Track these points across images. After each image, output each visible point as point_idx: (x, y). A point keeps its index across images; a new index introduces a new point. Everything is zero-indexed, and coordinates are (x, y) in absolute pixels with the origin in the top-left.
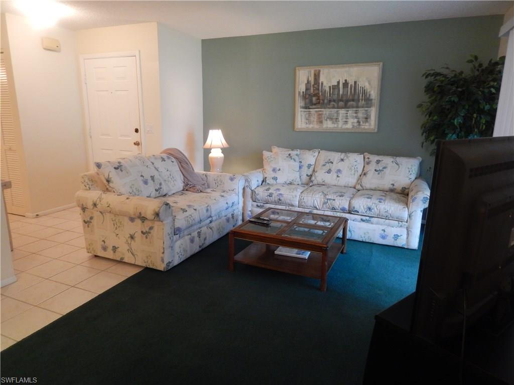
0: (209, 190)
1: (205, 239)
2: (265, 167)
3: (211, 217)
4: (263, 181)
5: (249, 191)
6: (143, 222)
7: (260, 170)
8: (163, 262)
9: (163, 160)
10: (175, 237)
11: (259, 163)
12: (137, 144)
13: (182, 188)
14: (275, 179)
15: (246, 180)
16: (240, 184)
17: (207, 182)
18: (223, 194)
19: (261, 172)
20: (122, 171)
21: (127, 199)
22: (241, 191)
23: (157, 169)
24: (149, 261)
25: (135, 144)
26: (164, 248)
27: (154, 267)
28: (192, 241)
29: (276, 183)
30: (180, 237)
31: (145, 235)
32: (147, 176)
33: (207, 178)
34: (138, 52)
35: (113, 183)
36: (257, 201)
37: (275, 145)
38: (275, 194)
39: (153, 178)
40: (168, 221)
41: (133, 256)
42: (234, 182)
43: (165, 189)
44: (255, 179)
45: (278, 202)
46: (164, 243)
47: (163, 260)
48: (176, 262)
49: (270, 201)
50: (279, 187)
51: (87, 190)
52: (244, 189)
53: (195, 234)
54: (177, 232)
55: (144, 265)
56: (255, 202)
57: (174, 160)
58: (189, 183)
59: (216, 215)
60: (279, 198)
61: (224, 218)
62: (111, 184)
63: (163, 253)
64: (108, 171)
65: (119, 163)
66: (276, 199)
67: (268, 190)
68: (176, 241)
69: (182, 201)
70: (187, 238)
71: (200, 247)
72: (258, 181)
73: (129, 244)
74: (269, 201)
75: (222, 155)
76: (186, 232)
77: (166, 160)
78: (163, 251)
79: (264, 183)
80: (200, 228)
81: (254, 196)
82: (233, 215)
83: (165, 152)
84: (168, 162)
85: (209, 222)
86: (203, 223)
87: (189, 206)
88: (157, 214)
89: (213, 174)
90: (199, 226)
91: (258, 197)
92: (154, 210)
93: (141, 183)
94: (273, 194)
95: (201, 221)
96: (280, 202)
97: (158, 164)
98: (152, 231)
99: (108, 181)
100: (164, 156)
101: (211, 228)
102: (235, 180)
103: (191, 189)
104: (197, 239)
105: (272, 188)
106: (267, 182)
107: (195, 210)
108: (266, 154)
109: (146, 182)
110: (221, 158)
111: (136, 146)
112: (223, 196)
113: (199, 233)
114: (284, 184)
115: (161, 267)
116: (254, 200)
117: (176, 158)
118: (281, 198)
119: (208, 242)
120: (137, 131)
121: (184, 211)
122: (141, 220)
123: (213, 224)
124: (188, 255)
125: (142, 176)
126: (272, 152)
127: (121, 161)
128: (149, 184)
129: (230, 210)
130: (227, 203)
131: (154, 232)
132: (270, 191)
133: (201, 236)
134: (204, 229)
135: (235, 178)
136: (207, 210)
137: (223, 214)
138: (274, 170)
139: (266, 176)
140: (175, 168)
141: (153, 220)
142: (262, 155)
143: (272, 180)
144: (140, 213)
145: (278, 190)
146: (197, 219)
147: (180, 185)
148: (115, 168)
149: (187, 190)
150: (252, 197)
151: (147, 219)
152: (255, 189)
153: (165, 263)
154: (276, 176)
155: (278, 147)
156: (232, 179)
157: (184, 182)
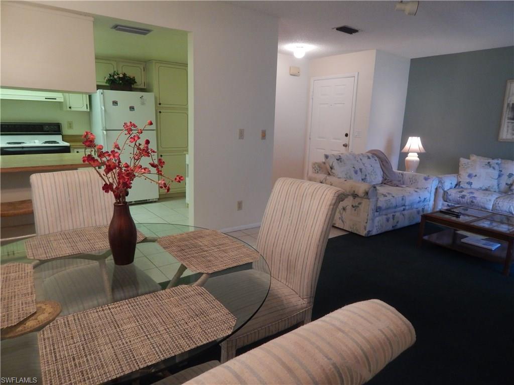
0: (404, 186)
1: (398, 222)
2: (461, 172)
3: (404, 205)
4: (457, 185)
5: (441, 192)
6: (354, 199)
7: (455, 175)
8: (365, 230)
9: (369, 158)
10: (376, 214)
11: (454, 168)
12: (345, 145)
13: (381, 182)
14: (470, 184)
15: (440, 182)
16: (433, 184)
17: (402, 179)
18: (416, 190)
19: (456, 177)
20: (341, 162)
21: (345, 181)
22: (433, 191)
23: (364, 164)
24: (355, 228)
25: (344, 145)
26: (367, 219)
27: (358, 233)
28: (388, 220)
29: (470, 187)
30: (379, 214)
31: (354, 208)
32: (357, 168)
33: (403, 177)
34: (357, 73)
35: (334, 169)
36: (448, 200)
37: (475, 154)
38: (468, 196)
39: (361, 170)
40: (373, 200)
41: (342, 223)
42: (428, 181)
43: (368, 179)
44: (449, 182)
45: (471, 204)
46: (368, 215)
47: (365, 228)
48: (374, 233)
49: (462, 202)
50: (473, 191)
51: (316, 173)
52: (436, 189)
53: (390, 216)
54: (378, 210)
55: (350, 230)
56: (446, 201)
57: (376, 158)
58: (388, 178)
59: (409, 205)
60: (471, 199)
61: (415, 210)
62: (333, 171)
63: (366, 223)
64: (332, 161)
65: (340, 156)
66: (468, 201)
67: (461, 192)
68: (377, 217)
69: (382, 190)
70: (384, 217)
71: (393, 227)
72: (451, 183)
73: (341, 214)
74: (460, 202)
75: (418, 159)
76: (384, 212)
77: (371, 158)
78: (366, 221)
79: (458, 187)
80: (395, 212)
81: (445, 197)
82: (423, 209)
83: (370, 152)
84: (372, 160)
85: (403, 209)
86: (398, 209)
87: (389, 193)
88: (367, 193)
89: (409, 173)
90: (394, 210)
91: (450, 197)
92: (365, 190)
93: (353, 173)
94: (466, 196)
95: (397, 206)
96: (472, 204)
97: (365, 160)
98: (360, 206)
99: (331, 168)
100: (370, 155)
101: (403, 215)
102: (429, 180)
103: (389, 183)
104: (391, 220)
105: (465, 191)
106: (461, 185)
107: (393, 197)
108: (463, 161)
109: (356, 172)
110: (416, 161)
111: (344, 148)
112: (416, 191)
113: (393, 216)
114: (479, 189)
115: (363, 233)
116: (445, 200)
117: (379, 158)
118: (474, 201)
119: (399, 226)
120: (347, 135)
121: (385, 196)
122: (353, 196)
123: (405, 212)
124: (383, 231)
125: (354, 167)
126: (469, 159)
127: (341, 155)
128: (358, 174)
129: (421, 204)
130: (420, 198)
131: (362, 207)
132: (463, 193)
133: (395, 219)
134: (398, 214)
135: (429, 178)
136: (403, 199)
137: (415, 206)
138: (470, 176)
139: (461, 180)
140: (377, 165)
141: (362, 198)
142: (459, 162)
143: (466, 184)
144: (354, 191)
145: (472, 193)
146: (394, 204)
147: (379, 179)
148: (337, 160)
149: (385, 184)
150: (443, 197)
151: (358, 195)
152: (448, 190)
153: (367, 231)
154: (471, 181)
155: (478, 155)
156: (426, 179)
157: (383, 178)
